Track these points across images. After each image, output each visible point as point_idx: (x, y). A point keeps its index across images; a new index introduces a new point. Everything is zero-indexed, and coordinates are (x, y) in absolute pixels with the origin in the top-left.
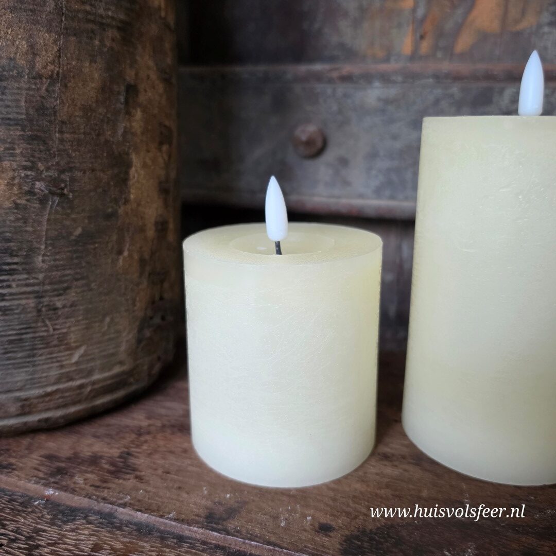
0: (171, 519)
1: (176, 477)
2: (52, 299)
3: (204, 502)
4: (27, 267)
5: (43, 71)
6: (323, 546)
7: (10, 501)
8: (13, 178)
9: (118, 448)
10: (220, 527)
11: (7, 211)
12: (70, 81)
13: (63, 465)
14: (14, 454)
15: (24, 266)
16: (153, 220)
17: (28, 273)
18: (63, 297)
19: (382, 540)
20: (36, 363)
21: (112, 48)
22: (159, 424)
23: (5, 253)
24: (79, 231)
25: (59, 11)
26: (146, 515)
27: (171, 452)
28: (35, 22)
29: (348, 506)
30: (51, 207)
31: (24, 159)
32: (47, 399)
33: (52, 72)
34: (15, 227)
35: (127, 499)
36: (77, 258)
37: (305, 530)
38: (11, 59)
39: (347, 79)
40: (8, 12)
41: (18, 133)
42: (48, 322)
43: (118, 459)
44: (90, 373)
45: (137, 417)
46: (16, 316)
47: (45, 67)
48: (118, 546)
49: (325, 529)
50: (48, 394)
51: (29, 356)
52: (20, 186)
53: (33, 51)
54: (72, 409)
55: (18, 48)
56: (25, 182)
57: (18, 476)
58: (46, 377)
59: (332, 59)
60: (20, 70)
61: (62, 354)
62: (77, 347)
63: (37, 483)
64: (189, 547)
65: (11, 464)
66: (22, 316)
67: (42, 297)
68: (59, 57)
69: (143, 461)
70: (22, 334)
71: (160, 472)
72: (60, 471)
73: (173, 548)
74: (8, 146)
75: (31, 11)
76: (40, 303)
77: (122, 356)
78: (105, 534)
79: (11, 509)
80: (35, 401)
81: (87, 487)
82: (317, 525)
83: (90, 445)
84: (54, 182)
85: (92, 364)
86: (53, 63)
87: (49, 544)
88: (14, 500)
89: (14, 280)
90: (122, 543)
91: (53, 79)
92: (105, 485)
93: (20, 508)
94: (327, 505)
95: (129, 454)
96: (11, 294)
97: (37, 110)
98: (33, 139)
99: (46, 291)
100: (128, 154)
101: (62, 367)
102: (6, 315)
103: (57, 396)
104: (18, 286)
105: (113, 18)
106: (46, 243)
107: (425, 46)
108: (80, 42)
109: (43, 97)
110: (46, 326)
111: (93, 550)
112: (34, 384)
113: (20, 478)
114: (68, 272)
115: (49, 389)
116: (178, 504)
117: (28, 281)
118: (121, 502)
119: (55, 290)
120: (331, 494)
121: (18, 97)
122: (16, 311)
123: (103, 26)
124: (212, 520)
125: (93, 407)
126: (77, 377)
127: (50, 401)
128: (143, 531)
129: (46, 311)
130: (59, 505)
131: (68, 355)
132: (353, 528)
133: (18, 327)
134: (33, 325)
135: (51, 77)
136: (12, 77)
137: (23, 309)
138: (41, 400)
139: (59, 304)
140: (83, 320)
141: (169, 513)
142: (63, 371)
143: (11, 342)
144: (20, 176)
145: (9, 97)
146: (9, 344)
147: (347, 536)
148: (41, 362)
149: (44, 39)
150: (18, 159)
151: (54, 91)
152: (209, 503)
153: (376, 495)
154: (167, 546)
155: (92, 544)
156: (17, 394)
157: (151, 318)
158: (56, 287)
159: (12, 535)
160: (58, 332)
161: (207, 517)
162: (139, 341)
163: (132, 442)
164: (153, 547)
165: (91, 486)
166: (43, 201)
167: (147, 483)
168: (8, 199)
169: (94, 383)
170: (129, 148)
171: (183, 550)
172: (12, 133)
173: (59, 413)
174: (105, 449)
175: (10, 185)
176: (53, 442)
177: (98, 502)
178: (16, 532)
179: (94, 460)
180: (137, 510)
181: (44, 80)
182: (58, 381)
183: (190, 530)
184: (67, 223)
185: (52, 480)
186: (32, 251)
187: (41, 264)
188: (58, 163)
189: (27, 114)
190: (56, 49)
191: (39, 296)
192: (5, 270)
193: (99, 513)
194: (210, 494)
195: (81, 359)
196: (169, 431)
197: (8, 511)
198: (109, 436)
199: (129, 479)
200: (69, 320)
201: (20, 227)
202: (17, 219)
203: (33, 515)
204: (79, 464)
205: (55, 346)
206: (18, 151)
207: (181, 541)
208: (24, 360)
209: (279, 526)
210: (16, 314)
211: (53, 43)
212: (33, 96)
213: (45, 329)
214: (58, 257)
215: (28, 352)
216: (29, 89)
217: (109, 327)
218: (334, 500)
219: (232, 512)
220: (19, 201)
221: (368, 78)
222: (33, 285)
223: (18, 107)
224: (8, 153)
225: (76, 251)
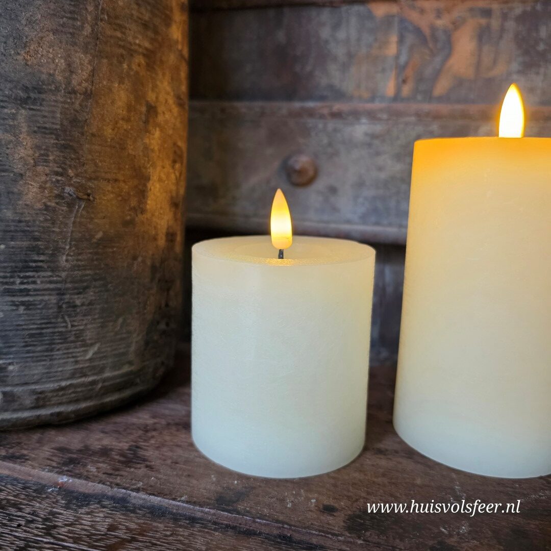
0: (183, 502)
1: (184, 466)
2: (73, 296)
3: (213, 488)
4: (52, 265)
5: (78, 87)
6: (329, 524)
7: (24, 488)
8: (46, 182)
9: (127, 442)
10: (231, 508)
11: (38, 212)
12: (101, 98)
13: (75, 456)
14: (25, 447)
15: (49, 264)
16: (164, 231)
17: (52, 271)
18: (82, 296)
19: (383, 519)
20: (53, 357)
21: (138, 73)
22: (163, 422)
23: (33, 251)
24: (100, 235)
25: (95, 36)
26: (159, 499)
27: (178, 446)
28: (74, 44)
29: (349, 491)
30: (78, 211)
31: (56, 165)
32: (61, 393)
33: (86, 89)
34: (43, 227)
35: (140, 484)
36: (97, 260)
37: (311, 511)
38: (50, 75)
39: (337, 115)
40: (51, 34)
41: (52, 141)
42: (67, 318)
43: (128, 452)
44: (102, 370)
45: (142, 417)
46: (39, 311)
47: (80, 84)
48: (133, 526)
49: (329, 510)
50: (62, 389)
51: (47, 350)
52: (51, 189)
53: (70, 69)
54: (83, 405)
55: (57, 65)
56: (56, 186)
57: (31, 465)
58: (61, 371)
59: (322, 98)
60: (58, 85)
61: (78, 350)
62: (92, 345)
63: (50, 471)
64: (202, 527)
65: (25, 455)
66: (44, 311)
67: (63, 294)
68: (93, 75)
69: (152, 453)
70: (43, 329)
71: (169, 462)
72: (72, 461)
73: (186, 528)
74: (42, 152)
75: (71, 33)
76: (61, 299)
77: (131, 357)
78: (119, 516)
79: (26, 495)
80: (50, 395)
81: (100, 475)
82: (321, 507)
83: (99, 440)
84: (79, 187)
85: (104, 362)
86: (86, 81)
87: (66, 525)
88: (29, 488)
89: (39, 277)
90: (137, 524)
91: (88, 95)
92: (117, 473)
93: (34, 494)
94: (330, 490)
95: (137, 447)
96: (35, 290)
97: (70, 122)
98: (66, 148)
99: (67, 289)
100: (146, 168)
101: (77, 362)
102: (30, 309)
103: (70, 391)
104: (42, 282)
105: (139, 45)
106: (70, 244)
107: (406, 90)
108: (111, 65)
109: (77, 111)
110: (65, 322)
111: (109, 530)
112: (50, 378)
113: (33, 467)
114: (88, 272)
115: (63, 384)
116: (189, 489)
117: (52, 279)
118: (134, 487)
119: (75, 288)
120: (332, 481)
121: (54, 109)
122: (39, 306)
123: (131, 53)
124: (222, 501)
125: (102, 404)
126: (89, 373)
127: (63, 395)
128: (156, 513)
129: (67, 308)
130: (73, 492)
131: (83, 351)
132: (354, 509)
133: (39, 322)
134: (53, 320)
135: (85, 93)
136: (51, 90)
137: (46, 304)
138: (55, 394)
139: (78, 302)
140: (98, 318)
141: (182, 497)
142: (77, 366)
143: (31, 336)
144: (51, 180)
145: (47, 109)
146: (29, 338)
147: (349, 515)
148: (58, 357)
149: (80, 59)
150: (51, 165)
151: (86, 106)
152: (219, 489)
153: (374, 482)
154: (181, 526)
155: (108, 525)
156: (33, 387)
157: (158, 323)
158: (76, 285)
159: (29, 517)
160: (76, 329)
161: (217, 500)
162: (147, 343)
163: (140, 437)
164: (167, 527)
165: (104, 474)
166: (70, 205)
167: (158, 471)
168: (39, 201)
169: (104, 380)
170: (148, 163)
171: (195, 529)
172: (47, 141)
173: (71, 408)
174: (114, 443)
175: (42, 188)
176: (63, 437)
177: (112, 487)
178: (32, 514)
179: (105, 452)
180: (150, 494)
181: (79, 95)
182: (73, 376)
183: (202, 512)
184: (91, 226)
185: (66, 468)
186: (57, 250)
187: (65, 263)
188: (85, 172)
189: (62, 124)
190: (90, 68)
191: (61, 293)
192: (31, 267)
193: (112, 498)
194: (218, 481)
195: (95, 356)
196: (174, 428)
197: (23, 497)
198: (117, 432)
199: (140, 468)
200: (86, 317)
201: (49, 227)
202: (46, 220)
203: (47, 501)
204: (91, 455)
205: (72, 342)
206: (51, 158)
207: (193, 522)
208: (42, 354)
209: (286, 507)
210: (39, 309)
211: (87, 64)
212: (67, 109)
213: (64, 324)
214: (80, 257)
215: (47, 347)
216: (65, 102)
217: (121, 327)
218: (335, 486)
219: (240, 496)
220: (49, 204)
221: (356, 115)
222: (56, 282)
223: (53, 117)
224: (43, 159)
225: (96, 253)
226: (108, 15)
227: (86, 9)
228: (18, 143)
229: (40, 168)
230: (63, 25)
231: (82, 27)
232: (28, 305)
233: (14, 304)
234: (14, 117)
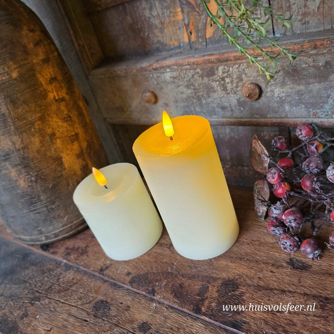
0: (91, 270)
1: (97, 255)
2: (51, 206)
4: (40, 200)
5: (19, 148)
6: (125, 280)
8: (25, 179)
10: (102, 273)
11: (27, 188)
12: (29, 146)
13: (69, 251)
17: (41, 202)
18: (54, 205)
19: (142, 278)
21: (39, 128)
23: (32, 199)
24: (51, 186)
25: (16, 128)
26: (86, 269)
28: (11, 135)
29: (139, 265)
30: (39, 183)
31: (25, 173)
32: (62, 232)
34: (31, 191)
35: (83, 263)
36: (54, 193)
37: (123, 274)
38: (9, 149)
39: (156, 69)
40: (2, 136)
42: (52, 213)
43: (84, 248)
44: (72, 222)
47: (19, 146)
48: (78, 278)
49: (129, 274)
52: (28, 181)
53: (14, 143)
54: (71, 233)
55: (9, 145)
56: (29, 179)
58: (59, 227)
60: (13, 150)
61: (61, 220)
62: (65, 217)
63: (62, 258)
65: (57, 252)
66: (44, 213)
67: (48, 207)
68: (22, 141)
69: (90, 249)
70: (46, 218)
72: (68, 254)
73: (91, 279)
75: (8, 133)
78: (76, 274)
80: (58, 233)
82: (127, 273)
83: (78, 243)
84: (37, 176)
85: (72, 220)
86: (21, 144)
87: (63, 278)
88: (57, 263)
89: (37, 205)
90: (80, 277)
91: (23, 148)
92: (78, 258)
93: (58, 266)
94: (134, 265)
95: (87, 246)
96: (38, 208)
97: (23, 159)
98: (25, 167)
99: (48, 205)
100: (59, 155)
103: (65, 231)
104: (39, 206)
106: (42, 193)
107: (193, 37)
108: (27, 133)
109: (23, 155)
112: (56, 229)
113: (58, 256)
114: (52, 198)
115: (61, 229)
116: (95, 265)
118: (81, 264)
119: (51, 204)
120: (137, 261)
121: (16, 158)
123: (33, 124)
124: (101, 270)
125: (78, 230)
126: (68, 224)
128: (85, 273)
129: (51, 210)
130: (67, 265)
131: (63, 219)
132: (136, 274)
133: (44, 216)
134: (48, 215)
135: (22, 148)
136: (11, 153)
137: (44, 211)
139: (54, 207)
140: (63, 209)
141: (91, 268)
142: (63, 224)
143: (44, 220)
145: (13, 159)
147: (133, 277)
148: (55, 223)
149: (16, 139)
151: (25, 152)
152: (102, 265)
154: (90, 278)
155: (72, 278)
156: (52, 233)
160: (57, 214)
164: (86, 278)
165: (75, 259)
166: (36, 182)
167: (89, 257)
168: (26, 185)
169: (75, 224)
170: (59, 153)
172: (19, 168)
173: (67, 235)
174: (82, 245)
175: (25, 181)
176: (69, 242)
177: (75, 264)
178: (56, 274)
179: (78, 249)
180: (84, 267)
181: (21, 150)
182: (63, 226)
184: (46, 185)
185: (66, 257)
186: (39, 196)
187: (43, 198)
188: (36, 170)
189: (21, 161)
190: (20, 140)
191: (46, 207)
192: (34, 203)
193: (76, 268)
194: (104, 262)
195: (67, 219)
197: (55, 267)
199: (85, 256)
200: (59, 210)
201: (33, 191)
202: (31, 189)
203: (61, 268)
204: (74, 251)
205: (57, 218)
206: (23, 172)
208: (50, 224)
209: (117, 273)
210: (42, 213)
212: (20, 156)
214: (48, 195)
215: (50, 222)
216: (18, 154)
218: (136, 263)
219: (107, 268)
220: (29, 185)
221: (163, 68)
222: (43, 204)
223: (17, 160)
224: (20, 173)
225: (52, 191)
226: (17, 118)
227: (9, 122)
228: (11, 172)
229: (21, 176)
230: (4, 131)
231: (10, 129)
232: (39, 213)
233: (34, 214)
234: (5, 165)
